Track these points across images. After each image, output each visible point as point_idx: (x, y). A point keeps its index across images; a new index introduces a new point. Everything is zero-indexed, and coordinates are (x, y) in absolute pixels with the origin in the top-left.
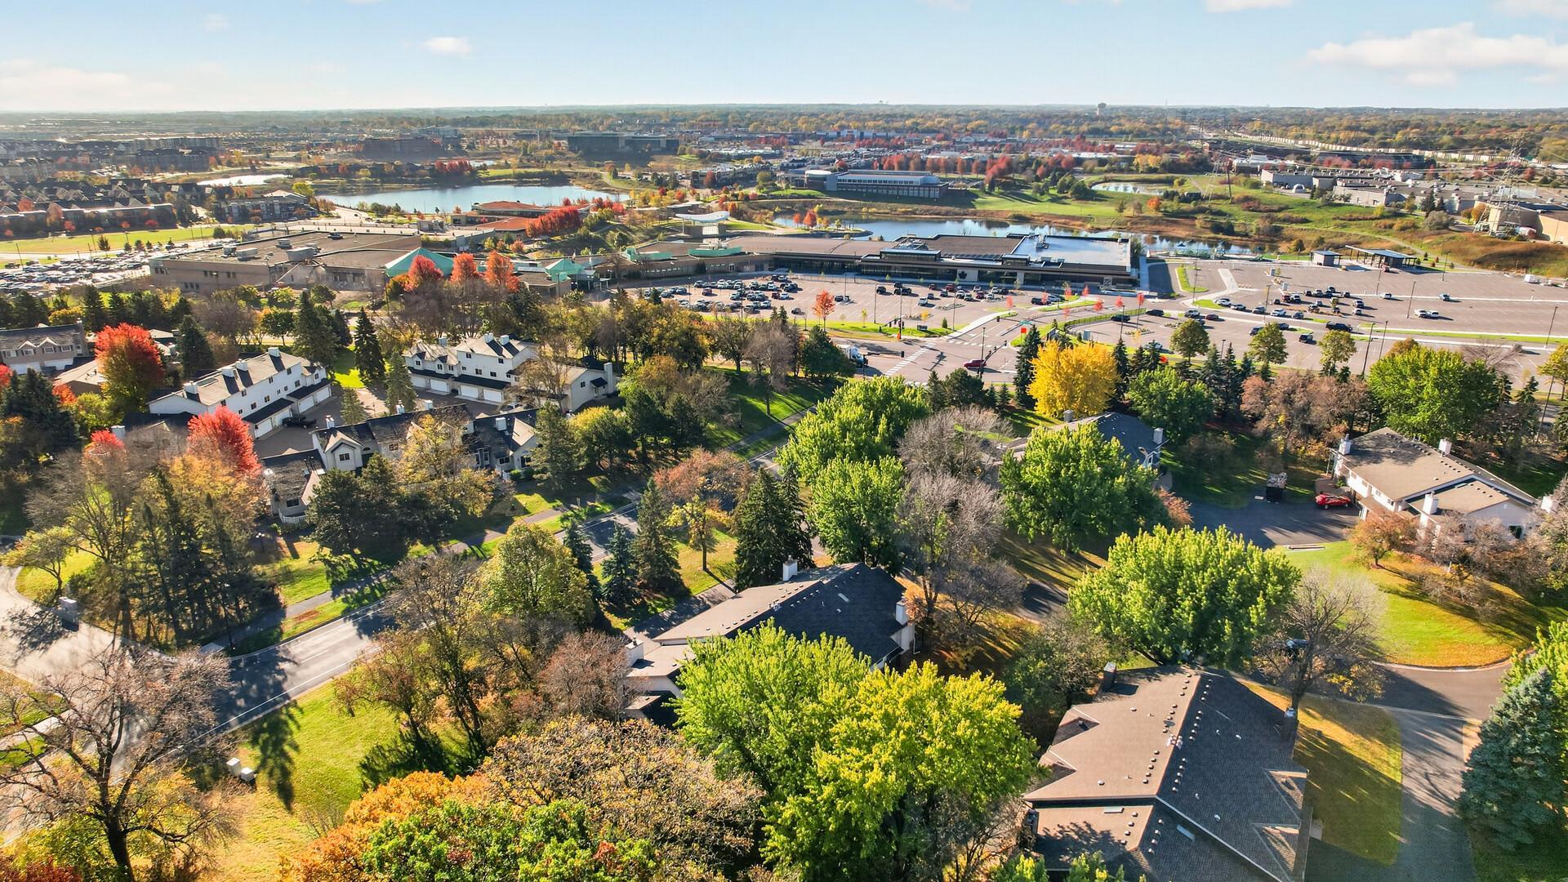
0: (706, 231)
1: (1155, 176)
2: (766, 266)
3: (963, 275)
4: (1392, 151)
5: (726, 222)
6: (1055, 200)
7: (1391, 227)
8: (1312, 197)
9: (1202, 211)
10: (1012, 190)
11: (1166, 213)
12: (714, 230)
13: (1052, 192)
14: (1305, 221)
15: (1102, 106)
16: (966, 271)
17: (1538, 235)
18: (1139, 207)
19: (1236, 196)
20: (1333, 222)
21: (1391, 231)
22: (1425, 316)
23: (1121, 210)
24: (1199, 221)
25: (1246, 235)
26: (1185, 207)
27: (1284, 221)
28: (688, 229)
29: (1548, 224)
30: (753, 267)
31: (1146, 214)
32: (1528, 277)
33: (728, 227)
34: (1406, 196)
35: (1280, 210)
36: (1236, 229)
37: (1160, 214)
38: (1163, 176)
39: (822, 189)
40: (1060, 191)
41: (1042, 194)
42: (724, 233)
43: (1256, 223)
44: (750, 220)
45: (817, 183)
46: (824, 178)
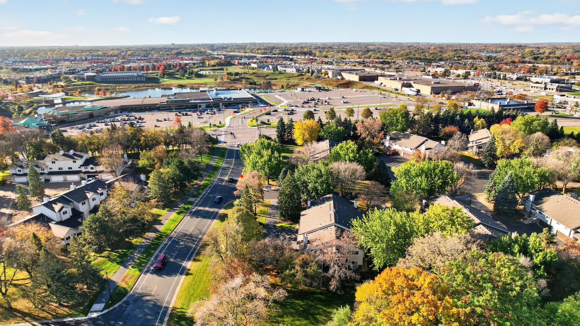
0: (56, 102)
1: (216, 68)
2: (119, 111)
3: (200, 106)
4: (277, 56)
5: (63, 97)
6: (188, 78)
7: (303, 78)
8: (274, 71)
9: (243, 78)
10: (171, 76)
11: (231, 80)
12: (60, 101)
13: (186, 75)
14: (276, 79)
15: (173, 44)
16: (201, 105)
17: (343, 78)
18: (222, 79)
19: (250, 72)
20: (285, 79)
21: (303, 80)
22: (344, 103)
23: (216, 80)
24: (244, 81)
25: (261, 85)
26: (236, 77)
27: (270, 79)
28: (47, 102)
29: (343, 74)
30: (114, 113)
31: (224, 81)
32: (354, 90)
33: (65, 99)
34: (301, 69)
35: (267, 76)
36: (257, 83)
37: (229, 80)
38: (219, 67)
39: (94, 81)
40: (189, 75)
41: (183, 76)
42: (64, 102)
43: (261, 81)
44: (72, 95)
45: (90, 78)
46: (95, 76)
